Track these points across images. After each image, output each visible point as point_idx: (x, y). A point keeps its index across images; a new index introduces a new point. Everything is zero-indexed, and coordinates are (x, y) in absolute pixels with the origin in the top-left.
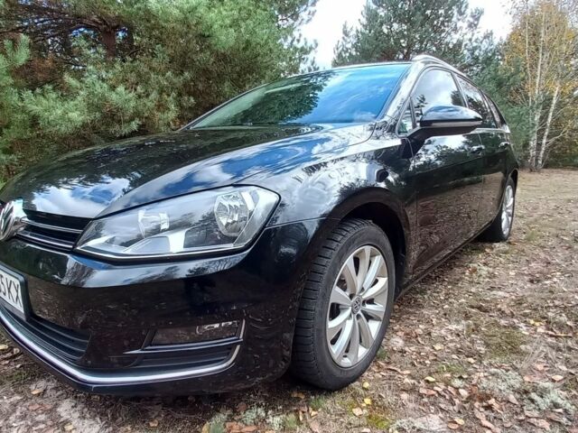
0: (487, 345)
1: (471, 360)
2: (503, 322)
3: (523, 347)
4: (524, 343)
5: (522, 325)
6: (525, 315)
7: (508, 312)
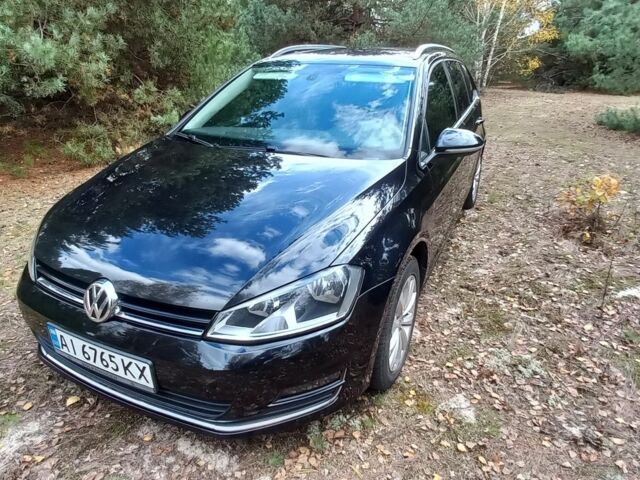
0: (482, 326)
1: (473, 342)
2: (488, 301)
3: (506, 324)
4: (507, 321)
5: (501, 302)
6: (503, 293)
7: (490, 290)
